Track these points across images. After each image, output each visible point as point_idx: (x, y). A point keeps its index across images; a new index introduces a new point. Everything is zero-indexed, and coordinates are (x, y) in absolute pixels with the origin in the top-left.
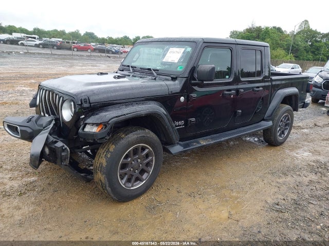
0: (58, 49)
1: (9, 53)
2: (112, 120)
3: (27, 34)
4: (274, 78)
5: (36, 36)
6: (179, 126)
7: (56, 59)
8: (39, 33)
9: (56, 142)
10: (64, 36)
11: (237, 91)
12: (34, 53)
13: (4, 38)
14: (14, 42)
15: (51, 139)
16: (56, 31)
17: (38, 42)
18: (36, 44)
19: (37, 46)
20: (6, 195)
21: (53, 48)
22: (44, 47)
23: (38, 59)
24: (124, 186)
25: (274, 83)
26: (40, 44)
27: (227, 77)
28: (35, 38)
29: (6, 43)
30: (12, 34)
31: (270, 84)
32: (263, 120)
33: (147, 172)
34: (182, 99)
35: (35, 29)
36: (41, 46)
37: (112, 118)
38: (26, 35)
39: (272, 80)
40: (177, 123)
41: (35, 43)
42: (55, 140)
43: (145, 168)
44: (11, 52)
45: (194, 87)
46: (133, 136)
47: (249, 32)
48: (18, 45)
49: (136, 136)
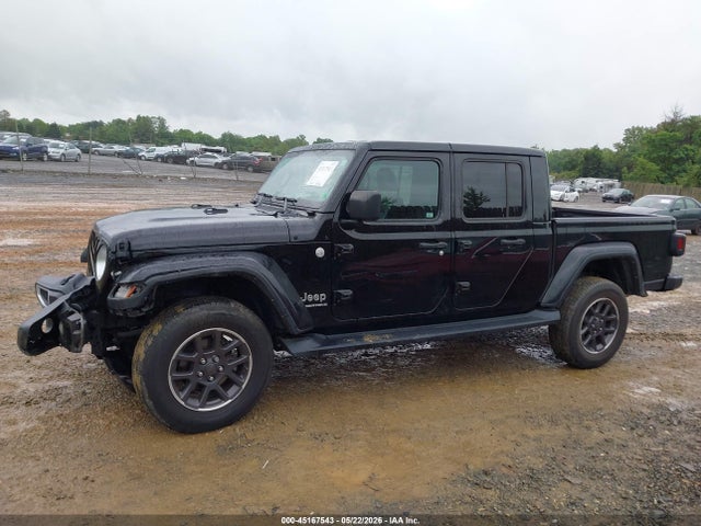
0: (255, 171)
1: (161, 179)
2: (153, 278)
3: (206, 144)
4: (559, 220)
5: (222, 149)
6: (314, 302)
7: (239, 189)
8: (231, 142)
9: (72, 313)
10: (276, 149)
11: (455, 243)
12: (206, 179)
13: (163, 153)
14: (179, 159)
15: (68, 308)
16: (262, 138)
17: (220, 159)
18: (217, 163)
19: (218, 166)
20: (8, 402)
21: (246, 170)
22: (230, 169)
23: (207, 189)
24: (183, 403)
25: (560, 231)
26: (224, 163)
27: (430, 215)
28: (218, 152)
29: (166, 162)
30: (180, 146)
31: (550, 232)
32: (538, 306)
33: (237, 385)
34: (320, 252)
35: (224, 135)
36: (225, 166)
37: (153, 276)
38: (204, 147)
39: (554, 225)
40: (310, 297)
41: (216, 161)
42: (71, 309)
43: (233, 376)
44: (166, 177)
45: (348, 232)
46: (199, 312)
47: (667, 130)
48: (187, 164)
49: (206, 312)
